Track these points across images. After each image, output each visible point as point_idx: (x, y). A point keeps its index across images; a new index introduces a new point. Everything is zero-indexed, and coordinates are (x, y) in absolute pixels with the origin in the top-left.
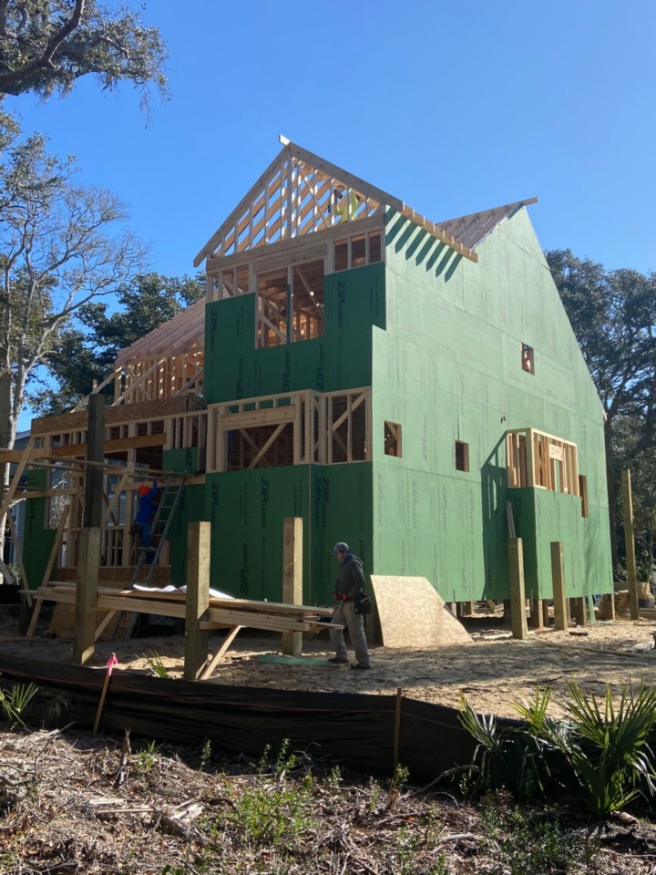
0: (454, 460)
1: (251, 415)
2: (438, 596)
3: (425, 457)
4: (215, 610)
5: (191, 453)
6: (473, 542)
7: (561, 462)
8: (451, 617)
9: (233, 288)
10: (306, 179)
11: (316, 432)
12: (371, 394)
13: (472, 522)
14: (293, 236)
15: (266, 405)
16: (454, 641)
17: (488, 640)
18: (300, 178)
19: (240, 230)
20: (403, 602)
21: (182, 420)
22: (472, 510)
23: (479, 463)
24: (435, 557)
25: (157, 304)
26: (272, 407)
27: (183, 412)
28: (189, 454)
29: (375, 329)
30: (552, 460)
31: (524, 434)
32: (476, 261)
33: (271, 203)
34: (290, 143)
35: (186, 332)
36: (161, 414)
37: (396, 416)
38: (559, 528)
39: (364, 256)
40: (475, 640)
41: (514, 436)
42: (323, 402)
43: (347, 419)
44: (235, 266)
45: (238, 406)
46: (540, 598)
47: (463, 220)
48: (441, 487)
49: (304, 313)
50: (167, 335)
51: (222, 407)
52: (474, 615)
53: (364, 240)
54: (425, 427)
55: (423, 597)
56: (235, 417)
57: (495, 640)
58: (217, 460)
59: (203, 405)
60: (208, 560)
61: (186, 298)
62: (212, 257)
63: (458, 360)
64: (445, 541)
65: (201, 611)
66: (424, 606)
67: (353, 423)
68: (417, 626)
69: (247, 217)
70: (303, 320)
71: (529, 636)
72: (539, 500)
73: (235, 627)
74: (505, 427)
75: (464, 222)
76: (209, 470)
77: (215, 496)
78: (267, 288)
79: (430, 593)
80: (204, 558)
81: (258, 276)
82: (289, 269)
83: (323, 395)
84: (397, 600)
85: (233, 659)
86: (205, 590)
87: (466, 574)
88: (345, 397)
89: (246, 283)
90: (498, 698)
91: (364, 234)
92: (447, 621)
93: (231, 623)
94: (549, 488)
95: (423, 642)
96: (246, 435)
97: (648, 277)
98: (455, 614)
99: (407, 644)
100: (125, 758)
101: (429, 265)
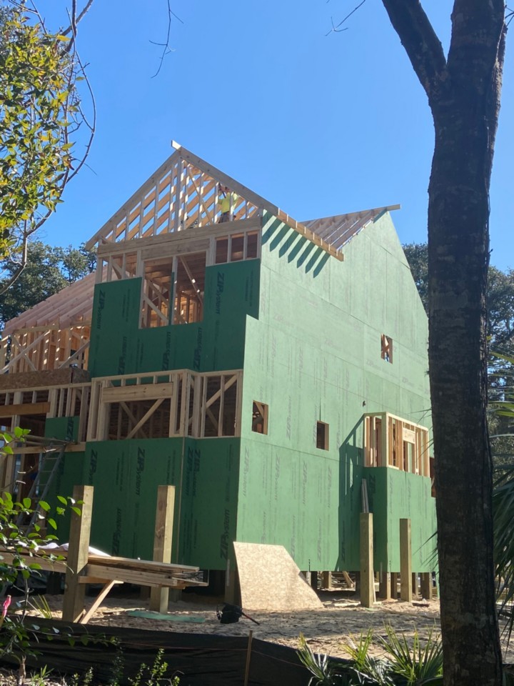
0: (315, 439)
1: (131, 389)
2: (295, 564)
3: (288, 435)
4: (93, 566)
5: (73, 422)
6: (329, 516)
7: (413, 445)
8: (305, 584)
9: (121, 271)
10: (194, 179)
11: (191, 407)
12: (242, 377)
13: (329, 497)
14: (179, 229)
15: (146, 381)
16: (306, 607)
17: (338, 607)
18: (188, 179)
19: (130, 219)
20: (262, 568)
21: (66, 390)
22: (330, 485)
23: (338, 442)
24: (294, 527)
25: (40, 272)
26: (152, 383)
27: (68, 383)
28: (71, 422)
29: (249, 318)
30: (405, 443)
31: (380, 417)
32: (341, 259)
33: (161, 197)
34: (181, 148)
35: (72, 306)
36: (47, 384)
37: (264, 397)
38: (409, 506)
39: (242, 250)
40: (326, 606)
41: (371, 419)
42: (199, 381)
43: (220, 397)
44: (124, 252)
45: (120, 381)
46: (389, 570)
47: (333, 219)
48: (302, 463)
49: (185, 295)
50: (54, 308)
51: (105, 381)
52: (331, 589)
53: (243, 237)
54: (290, 408)
55: (279, 564)
56: (116, 391)
57: (344, 607)
58: (97, 428)
59: (87, 377)
60: (89, 521)
61: (69, 268)
62: (104, 242)
63: (322, 348)
64: (304, 513)
65: (80, 566)
66: (281, 572)
67: (225, 401)
68: (274, 591)
69: (138, 208)
70: (184, 301)
71: (375, 605)
72: (391, 479)
73: (109, 582)
74: (363, 411)
75: (334, 222)
76: (89, 439)
77: (93, 464)
78: (152, 272)
79: (286, 561)
80: (86, 519)
81: (145, 262)
82: (174, 259)
83: (199, 375)
84: (256, 566)
85: (104, 613)
86: (85, 549)
87: (322, 545)
88: (219, 377)
89: (133, 266)
90: (337, 648)
91: (243, 233)
92: (301, 588)
93: (107, 578)
94: (401, 469)
95: (278, 606)
96: (125, 407)
97: (506, 273)
98: (310, 582)
99: (264, 606)
100: (21, 680)
101: (300, 262)
